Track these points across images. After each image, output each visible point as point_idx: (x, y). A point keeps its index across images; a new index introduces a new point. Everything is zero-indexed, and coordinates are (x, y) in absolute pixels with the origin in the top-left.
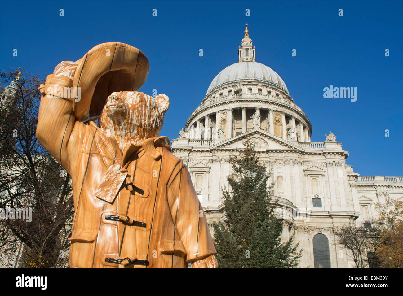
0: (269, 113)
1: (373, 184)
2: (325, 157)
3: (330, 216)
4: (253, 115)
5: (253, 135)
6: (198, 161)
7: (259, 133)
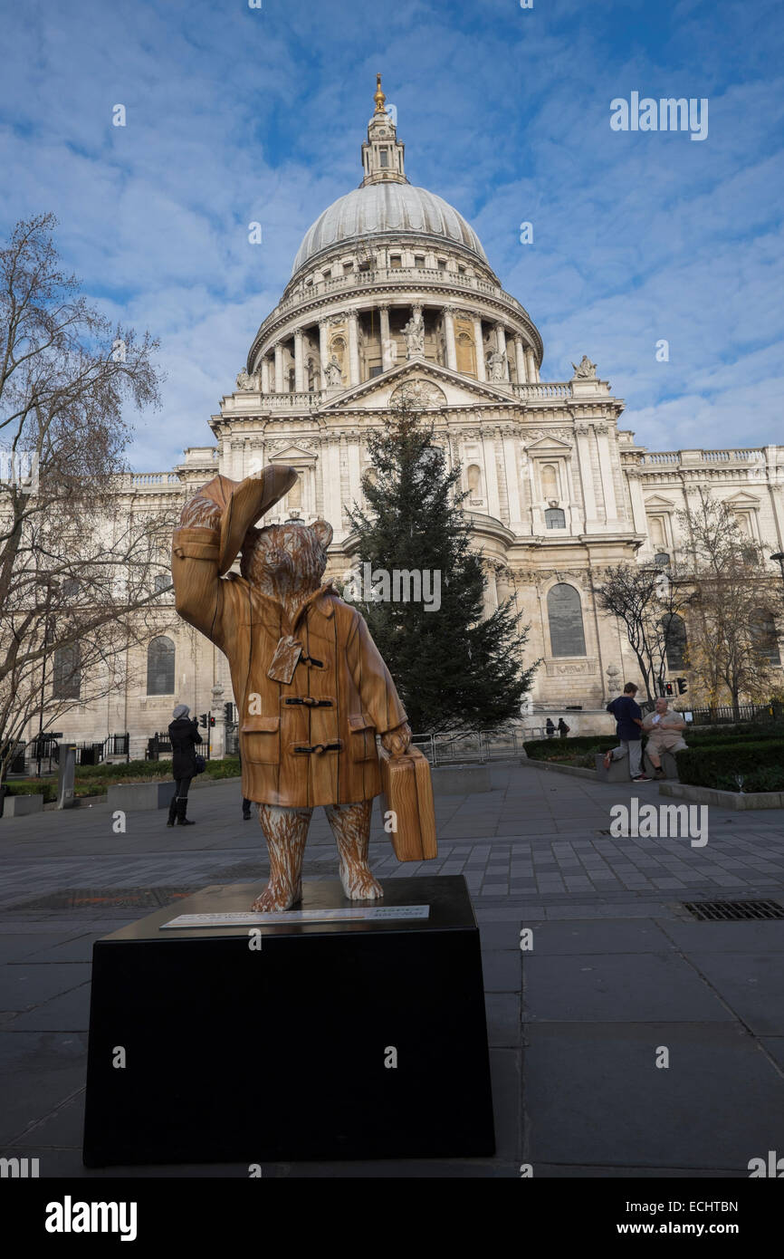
0: (442, 316)
1: (678, 468)
2: (572, 415)
3: (584, 545)
4: (407, 325)
5: (408, 374)
6: (286, 444)
7: (421, 368)
